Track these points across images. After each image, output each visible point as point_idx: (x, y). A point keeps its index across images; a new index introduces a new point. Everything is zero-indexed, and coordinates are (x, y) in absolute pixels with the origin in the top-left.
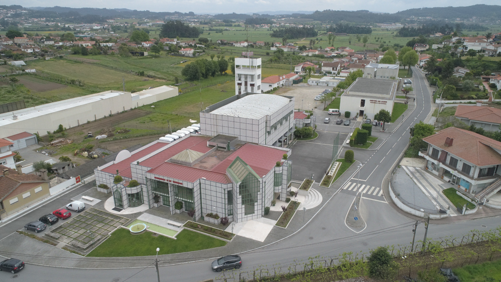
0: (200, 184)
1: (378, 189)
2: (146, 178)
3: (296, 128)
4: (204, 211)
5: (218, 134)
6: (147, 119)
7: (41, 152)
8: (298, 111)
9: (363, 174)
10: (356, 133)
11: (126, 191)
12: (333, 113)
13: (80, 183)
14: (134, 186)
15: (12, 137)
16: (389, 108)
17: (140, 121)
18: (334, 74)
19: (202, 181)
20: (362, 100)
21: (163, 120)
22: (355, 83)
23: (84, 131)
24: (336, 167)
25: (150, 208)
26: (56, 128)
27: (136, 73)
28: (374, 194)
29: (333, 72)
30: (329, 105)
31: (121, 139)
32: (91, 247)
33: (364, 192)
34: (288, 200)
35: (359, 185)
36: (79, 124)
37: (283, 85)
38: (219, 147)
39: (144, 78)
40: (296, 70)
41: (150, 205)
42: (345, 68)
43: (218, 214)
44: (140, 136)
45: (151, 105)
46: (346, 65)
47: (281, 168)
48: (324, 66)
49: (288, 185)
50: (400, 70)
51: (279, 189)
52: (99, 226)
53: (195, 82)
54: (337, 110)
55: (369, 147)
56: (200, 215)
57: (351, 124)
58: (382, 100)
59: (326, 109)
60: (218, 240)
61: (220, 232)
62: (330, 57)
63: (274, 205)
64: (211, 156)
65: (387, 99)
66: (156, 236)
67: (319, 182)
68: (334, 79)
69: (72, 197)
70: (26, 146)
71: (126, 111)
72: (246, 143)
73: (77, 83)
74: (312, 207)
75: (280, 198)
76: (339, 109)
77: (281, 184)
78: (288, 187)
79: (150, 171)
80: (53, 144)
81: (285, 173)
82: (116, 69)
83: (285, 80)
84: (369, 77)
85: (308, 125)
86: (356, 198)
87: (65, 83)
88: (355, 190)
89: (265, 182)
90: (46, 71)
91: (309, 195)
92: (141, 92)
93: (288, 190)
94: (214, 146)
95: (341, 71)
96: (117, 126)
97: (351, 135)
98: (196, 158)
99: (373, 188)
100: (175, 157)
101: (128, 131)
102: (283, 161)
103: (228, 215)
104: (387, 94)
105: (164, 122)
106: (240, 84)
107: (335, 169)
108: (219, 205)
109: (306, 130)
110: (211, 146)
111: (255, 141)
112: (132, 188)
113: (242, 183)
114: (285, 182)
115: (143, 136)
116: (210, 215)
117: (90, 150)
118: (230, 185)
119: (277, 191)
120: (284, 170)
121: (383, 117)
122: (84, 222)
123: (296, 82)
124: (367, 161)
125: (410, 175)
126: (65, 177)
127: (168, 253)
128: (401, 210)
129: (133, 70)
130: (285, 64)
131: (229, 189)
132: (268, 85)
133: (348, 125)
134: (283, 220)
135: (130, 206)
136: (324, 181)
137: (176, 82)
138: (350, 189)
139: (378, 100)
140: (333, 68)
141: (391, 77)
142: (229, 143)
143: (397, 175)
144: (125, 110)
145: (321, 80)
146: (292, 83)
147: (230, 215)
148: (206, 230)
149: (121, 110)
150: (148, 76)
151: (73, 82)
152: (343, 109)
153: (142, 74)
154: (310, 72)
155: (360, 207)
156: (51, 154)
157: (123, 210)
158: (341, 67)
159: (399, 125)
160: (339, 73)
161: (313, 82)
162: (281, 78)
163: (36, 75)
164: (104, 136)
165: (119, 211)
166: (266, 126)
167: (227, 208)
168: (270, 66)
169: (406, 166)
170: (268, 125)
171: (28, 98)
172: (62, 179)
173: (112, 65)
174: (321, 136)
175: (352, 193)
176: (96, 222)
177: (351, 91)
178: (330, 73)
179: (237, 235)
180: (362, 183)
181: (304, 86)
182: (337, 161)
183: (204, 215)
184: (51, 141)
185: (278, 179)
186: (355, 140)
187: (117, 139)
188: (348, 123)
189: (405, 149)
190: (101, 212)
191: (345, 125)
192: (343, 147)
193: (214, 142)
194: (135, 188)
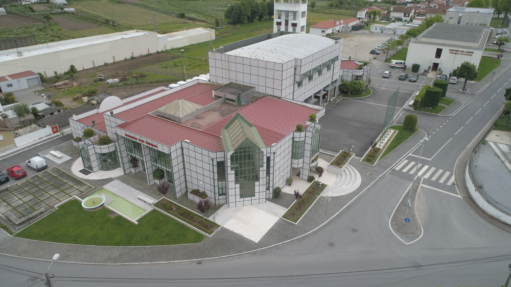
0: (182, 148)
1: (448, 173)
2: (116, 134)
3: (342, 80)
4: (189, 185)
5: (231, 81)
6: (171, 63)
7: (40, 95)
8: (348, 59)
9: (427, 150)
10: (424, 92)
11: (95, 150)
12: (396, 66)
13: (58, 133)
14: (105, 144)
15: (13, 76)
16: (475, 60)
17: (162, 65)
18: (405, 21)
19: (185, 145)
20: (438, 49)
21: (190, 65)
22: (430, 28)
23: (98, 73)
24: (388, 137)
25: (125, 174)
26: (67, 69)
27: (177, 15)
28: (441, 181)
29: (404, 19)
30: (394, 56)
31: (133, 84)
32: (28, 223)
33: (426, 176)
34: (310, 179)
35: (420, 165)
36: (94, 65)
37: (339, 30)
38: (227, 99)
39: (184, 20)
40: (358, 16)
41: (124, 170)
42: (419, 14)
43: (206, 191)
44: (155, 82)
45: (181, 48)
46: (422, 11)
47: (303, 134)
48: (394, 11)
49: (313, 158)
50: (492, 18)
51: (298, 163)
52: (51, 193)
53: (238, 26)
54: (403, 61)
55: (440, 111)
56: (184, 191)
57: (419, 80)
58: (466, 50)
59: (388, 60)
60: (194, 231)
61: (200, 219)
62: (404, 3)
63: (290, 185)
64: (214, 111)
65: (474, 49)
66: (113, 217)
67: (361, 157)
68: (404, 25)
69: (39, 151)
70: (28, 87)
71: (151, 54)
72: (265, 96)
73: (111, 23)
74: (343, 194)
75: (301, 175)
76: (405, 60)
77: (303, 157)
78: (313, 161)
79: (121, 126)
80: (56, 86)
81: (309, 141)
82: (157, 10)
83: (342, 25)
84: (452, 22)
85: (359, 78)
86: (413, 184)
87: (99, 23)
88: (412, 172)
89: (274, 153)
90: (85, 10)
91: (343, 174)
92: (173, 33)
93: (314, 164)
94: (221, 97)
95: (414, 18)
96: (134, 70)
97: (417, 94)
98: (190, 112)
99: (441, 171)
100: (162, 109)
101: (145, 76)
102: (308, 123)
103: (219, 195)
104: (475, 42)
105: (189, 68)
106: (279, 24)
107: (386, 139)
108: (207, 180)
109: (355, 83)
110: (218, 97)
111: (277, 94)
112: (102, 147)
113: (236, 153)
114: (307, 153)
115: (158, 82)
116: (196, 192)
117: (93, 95)
118: (220, 154)
119: (296, 166)
120: (307, 137)
121: (466, 72)
122: (37, 186)
123: (355, 28)
124: (435, 131)
125: (501, 157)
126: (41, 125)
127: (118, 244)
128: (483, 211)
129: (174, 12)
130: (347, 9)
131: (219, 160)
132: (321, 30)
133: (414, 81)
134: (295, 210)
135: (102, 169)
136: (368, 155)
137: (216, 25)
138: (405, 170)
139: (460, 50)
140: (405, 14)
141: (481, 25)
142: (240, 94)
143: (481, 155)
144: (150, 52)
145: (387, 27)
146: (351, 29)
147: (223, 194)
148: (182, 215)
149: (145, 53)
150: (189, 19)
151: (107, 21)
152: (410, 61)
153: (182, 16)
154: (375, 18)
155: (416, 199)
156: (49, 97)
157: (92, 173)
158: (415, 13)
159: (487, 85)
160: (411, 21)
161: (376, 29)
162: (338, 23)
163: (74, 14)
164: (117, 80)
165: (87, 175)
166: (295, 74)
167: (216, 185)
168: (329, 12)
169: (495, 143)
170: (298, 73)
171: (55, 36)
172: (38, 127)
173: (154, 6)
174: (375, 94)
175: (408, 177)
176: (52, 187)
177: (424, 37)
178: (400, 20)
179: (223, 227)
180: (424, 163)
181: (365, 34)
182: (393, 128)
183: (189, 191)
184: (56, 83)
185: (297, 149)
186: (421, 102)
187: (129, 85)
188: (415, 79)
189: (495, 117)
190: (63, 174)
191: (410, 81)
192: (404, 109)
193: (222, 91)
194: (106, 146)
